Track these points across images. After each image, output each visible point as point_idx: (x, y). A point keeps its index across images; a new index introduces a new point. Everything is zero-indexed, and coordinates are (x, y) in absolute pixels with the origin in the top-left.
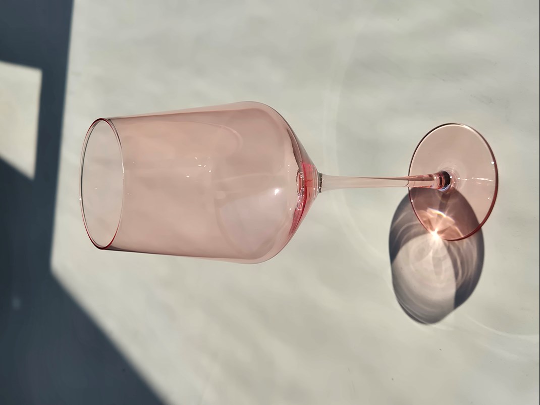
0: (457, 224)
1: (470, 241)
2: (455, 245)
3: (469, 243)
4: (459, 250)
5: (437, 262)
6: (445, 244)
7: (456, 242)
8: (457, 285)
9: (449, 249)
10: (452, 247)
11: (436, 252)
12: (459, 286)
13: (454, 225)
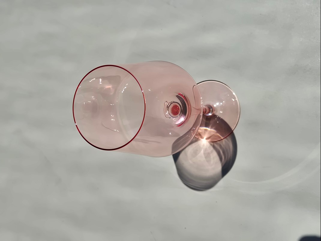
0: (218, 132)
1: (227, 139)
2: (217, 144)
3: (227, 141)
4: (220, 146)
5: (207, 155)
6: (211, 145)
7: (218, 142)
8: (222, 165)
9: (214, 147)
10: (216, 145)
11: (206, 150)
12: (223, 165)
13: (216, 133)
